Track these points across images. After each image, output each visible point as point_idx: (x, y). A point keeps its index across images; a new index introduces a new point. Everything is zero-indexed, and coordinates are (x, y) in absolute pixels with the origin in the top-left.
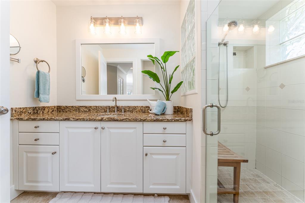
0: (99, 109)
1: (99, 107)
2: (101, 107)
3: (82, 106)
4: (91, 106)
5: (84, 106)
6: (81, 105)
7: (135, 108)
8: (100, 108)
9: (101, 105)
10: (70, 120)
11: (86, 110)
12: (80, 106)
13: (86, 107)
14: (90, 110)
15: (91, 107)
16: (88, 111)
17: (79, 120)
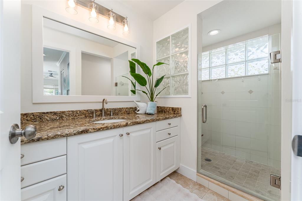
0: (77, 115)
1: (76, 111)
2: (80, 111)
3: (47, 113)
4: (64, 110)
5: (51, 113)
6: (45, 111)
7: (120, 110)
8: (78, 113)
9: (80, 109)
10: (89, 132)
11: (55, 117)
12: (44, 113)
13: (55, 113)
14: (62, 117)
15: (63, 112)
16: (58, 118)
17: (102, 130)
